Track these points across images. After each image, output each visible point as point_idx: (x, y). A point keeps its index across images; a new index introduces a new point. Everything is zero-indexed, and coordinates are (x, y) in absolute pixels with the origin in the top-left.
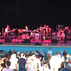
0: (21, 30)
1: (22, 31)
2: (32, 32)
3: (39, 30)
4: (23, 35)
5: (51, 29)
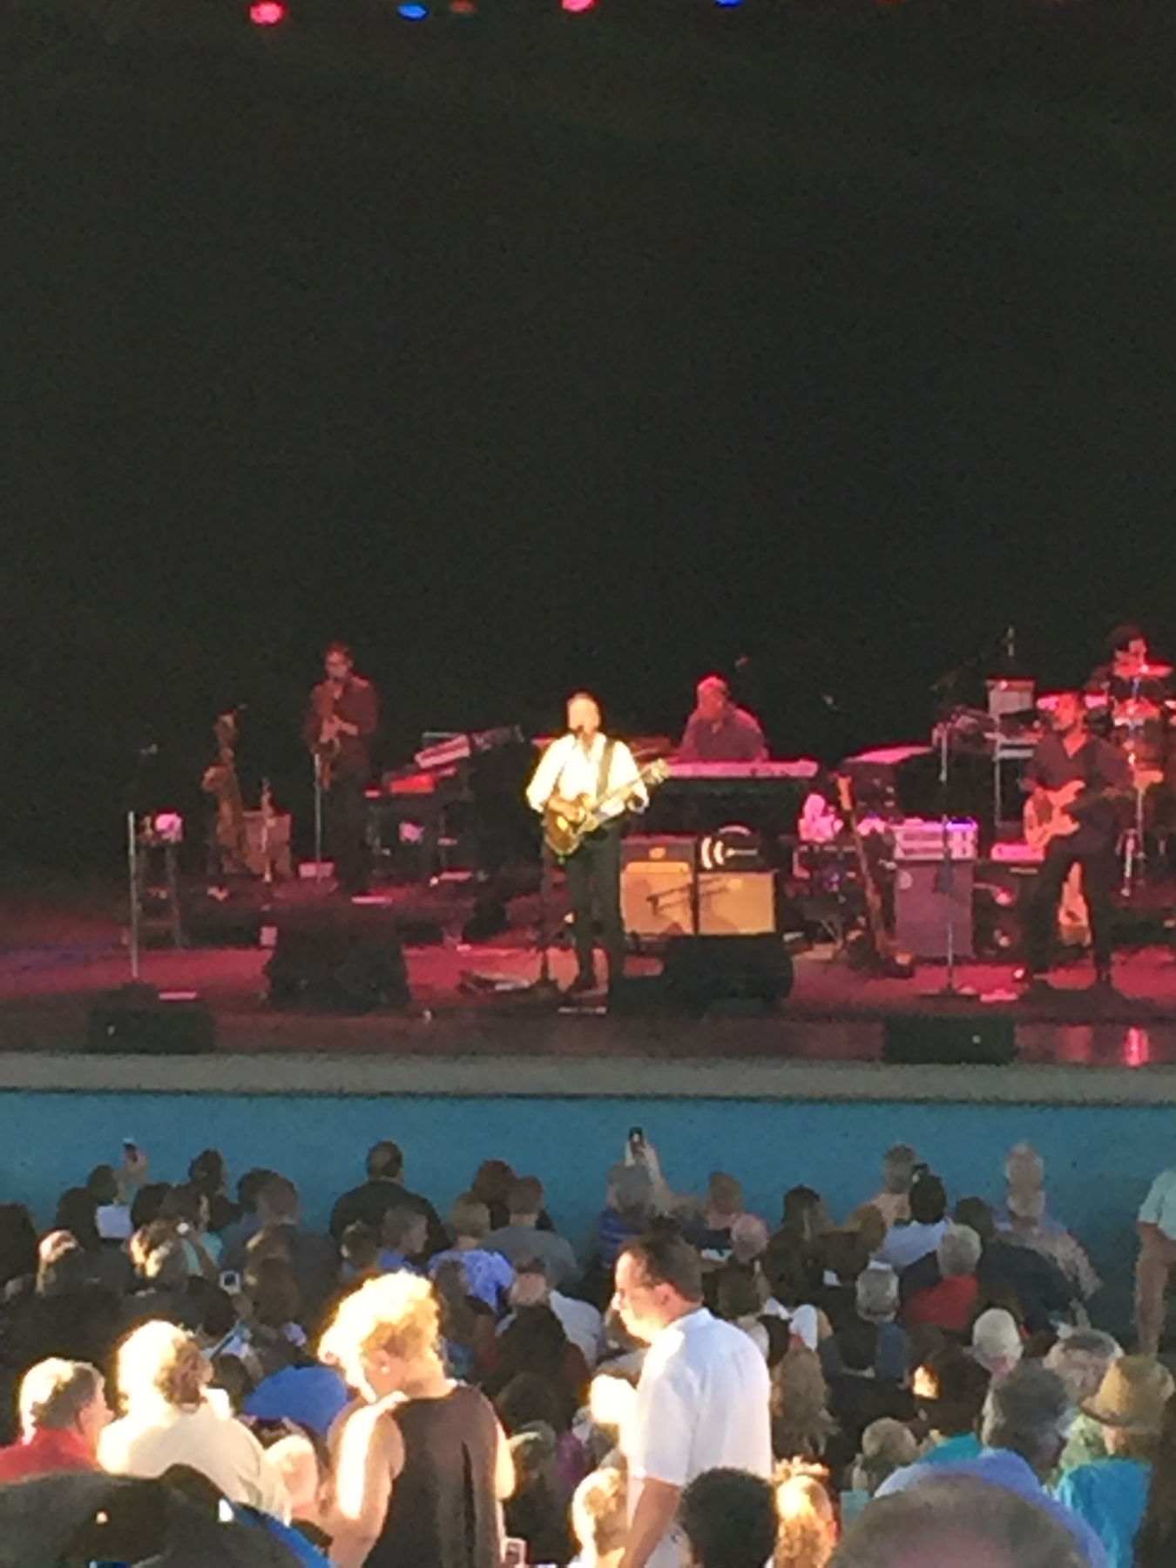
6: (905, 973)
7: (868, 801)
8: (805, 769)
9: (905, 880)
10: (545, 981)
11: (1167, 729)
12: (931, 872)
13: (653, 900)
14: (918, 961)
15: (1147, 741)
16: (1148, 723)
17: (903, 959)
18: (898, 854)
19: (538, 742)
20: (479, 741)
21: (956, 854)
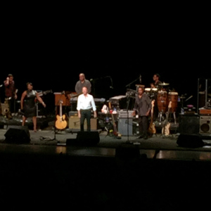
2: (108, 106)
3: (134, 95)
4: (73, 115)
5: (176, 93)
6: (120, 138)
7: (114, 106)
8: (103, 100)
9: (120, 121)
10: (55, 139)
11: (168, 95)
12: (125, 120)
13: (75, 123)
14: (122, 136)
15: (164, 97)
16: (165, 94)
17: (119, 135)
18: (120, 116)
19: (55, 93)
20: (44, 93)
21: (130, 116)
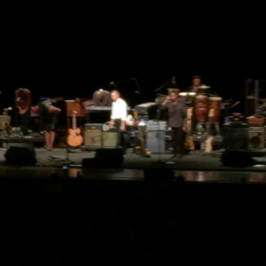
0: (80, 104)
1: (83, 108)
2: (133, 116)
4: (89, 128)
5: (219, 99)
7: (141, 116)
9: (149, 135)
10: (68, 159)
12: (155, 133)
13: (92, 138)
14: (153, 153)
17: (148, 153)
18: (148, 129)
19: (67, 101)
21: (161, 129)
